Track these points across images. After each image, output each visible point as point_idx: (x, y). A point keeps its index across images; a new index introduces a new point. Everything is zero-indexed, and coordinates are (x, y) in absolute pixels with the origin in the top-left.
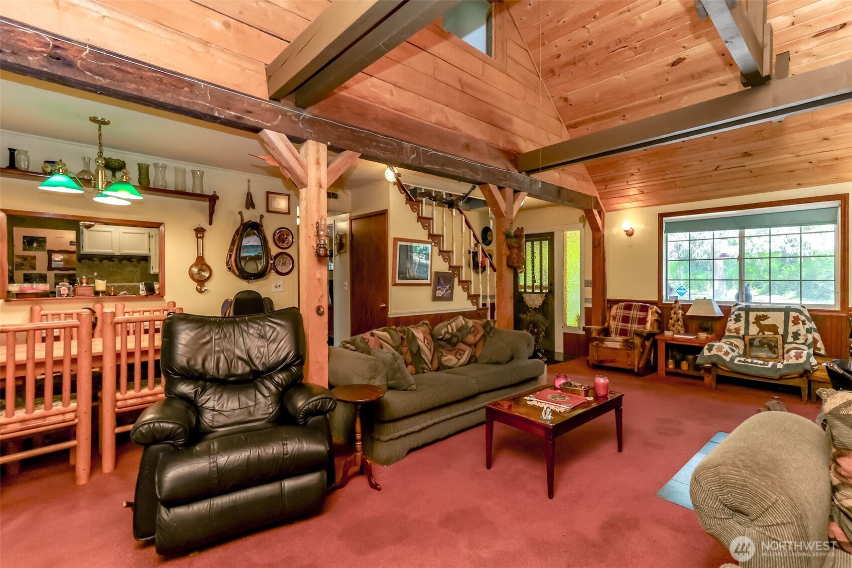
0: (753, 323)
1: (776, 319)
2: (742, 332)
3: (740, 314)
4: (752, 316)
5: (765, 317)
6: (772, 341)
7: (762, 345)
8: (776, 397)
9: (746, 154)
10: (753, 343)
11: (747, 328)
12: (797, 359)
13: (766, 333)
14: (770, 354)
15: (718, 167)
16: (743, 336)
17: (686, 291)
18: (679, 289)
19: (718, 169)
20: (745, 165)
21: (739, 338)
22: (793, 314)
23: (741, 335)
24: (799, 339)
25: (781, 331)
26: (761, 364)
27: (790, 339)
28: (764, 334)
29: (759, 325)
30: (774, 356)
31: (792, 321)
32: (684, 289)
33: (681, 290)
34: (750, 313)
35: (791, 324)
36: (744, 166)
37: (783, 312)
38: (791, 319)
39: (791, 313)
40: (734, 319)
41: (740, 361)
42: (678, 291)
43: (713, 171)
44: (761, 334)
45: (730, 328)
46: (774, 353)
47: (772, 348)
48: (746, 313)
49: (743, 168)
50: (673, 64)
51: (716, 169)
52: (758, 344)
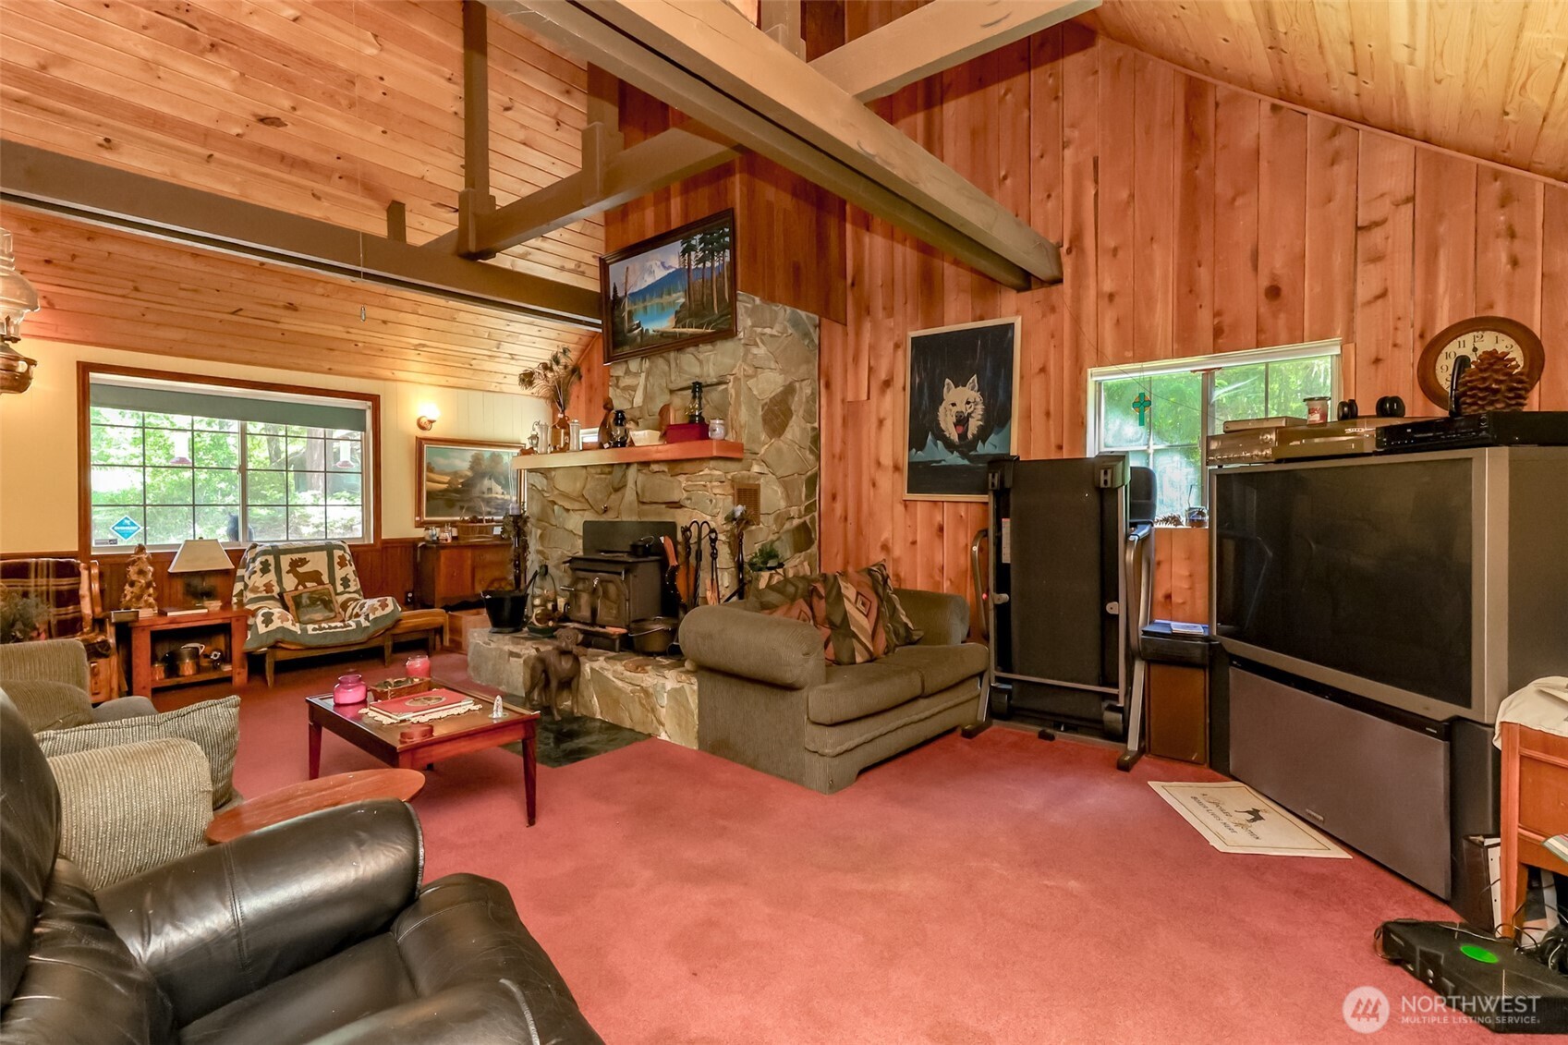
0: (288, 572)
1: (317, 562)
2: (276, 589)
3: (267, 560)
4: (285, 561)
5: (303, 562)
6: (324, 594)
7: (313, 602)
8: (351, 670)
9: (291, 307)
10: (301, 602)
11: (280, 582)
12: (383, 609)
13: (308, 584)
14: (328, 614)
15: (241, 310)
16: (278, 594)
17: (136, 528)
18: (120, 524)
19: (240, 313)
20: (281, 321)
21: (273, 598)
22: (337, 553)
23: (275, 594)
24: (349, 586)
25: (325, 578)
26: (341, 627)
27: (340, 589)
28: (305, 587)
29: (297, 575)
30: (332, 615)
31: (338, 563)
32: (133, 524)
33: (127, 525)
34: (282, 557)
35: (337, 567)
36: (278, 322)
37: (325, 552)
38: (337, 560)
39: (335, 551)
40: (261, 570)
41: (314, 629)
42: (116, 528)
43: (228, 313)
44: (300, 587)
45: (256, 585)
46: (331, 610)
47: (327, 604)
48: (275, 558)
49: (272, 324)
50: (263, 120)
51: (233, 313)
52: (308, 602)
